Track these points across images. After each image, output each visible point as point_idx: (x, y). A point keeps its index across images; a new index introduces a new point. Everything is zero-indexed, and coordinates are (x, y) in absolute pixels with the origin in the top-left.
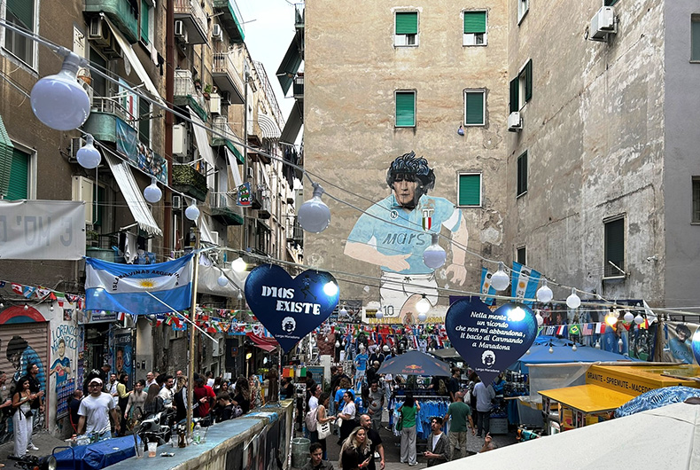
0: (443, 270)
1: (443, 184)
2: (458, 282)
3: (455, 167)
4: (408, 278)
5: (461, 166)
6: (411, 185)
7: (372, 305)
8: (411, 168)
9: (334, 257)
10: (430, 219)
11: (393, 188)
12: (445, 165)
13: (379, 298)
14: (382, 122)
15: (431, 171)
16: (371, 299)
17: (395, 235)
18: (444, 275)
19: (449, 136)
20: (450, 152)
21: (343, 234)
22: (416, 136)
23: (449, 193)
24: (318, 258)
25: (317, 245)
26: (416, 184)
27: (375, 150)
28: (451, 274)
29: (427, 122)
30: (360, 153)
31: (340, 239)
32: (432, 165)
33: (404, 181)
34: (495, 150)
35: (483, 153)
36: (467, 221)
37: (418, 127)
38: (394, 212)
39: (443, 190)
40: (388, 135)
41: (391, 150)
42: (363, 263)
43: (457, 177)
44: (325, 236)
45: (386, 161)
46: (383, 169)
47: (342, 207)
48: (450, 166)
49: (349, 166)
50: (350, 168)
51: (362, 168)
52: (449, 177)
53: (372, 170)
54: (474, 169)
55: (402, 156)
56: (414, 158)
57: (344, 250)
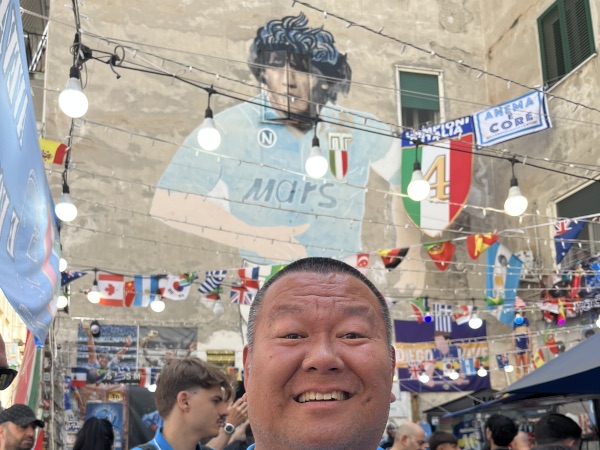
1: (367, 86)
2: (410, 290)
3: (389, 55)
5: (401, 56)
7: (222, 340)
8: (299, 45)
10: (344, 155)
12: (370, 50)
13: (239, 323)
15: (342, 59)
17: (272, 182)
21: (146, 171)
23: (381, 105)
26: (312, 80)
32: (343, 46)
33: (287, 68)
34: (462, 35)
35: (442, 38)
38: (267, 133)
39: (369, 99)
41: (257, 5)
43: (394, 76)
44: (101, 170)
45: (246, 25)
46: (241, 39)
47: (146, 110)
48: (380, 52)
49: (161, 22)
50: (165, 27)
51: (192, 31)
52: (378, 74)
53: (214, 38)
54: (426, 65)
55: (280, 18)
56: (306, 26)
57: (149, 207)
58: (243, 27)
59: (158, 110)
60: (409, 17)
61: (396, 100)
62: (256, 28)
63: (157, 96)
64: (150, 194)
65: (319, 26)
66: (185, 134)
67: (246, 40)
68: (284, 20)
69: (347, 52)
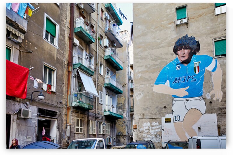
0: (208, 93)
1: (205, 48)
2: (218, 100)
3: (211, 37)
4: (187, 100)
5: (215, 36)
6: (187, 51)
7: (168, 116)
9: (148, 93)
10: (198, 67)
11: (177, 54)
12: (205, 38)
13: (172, 112)
14: (170, 24)
15: (198, 42)
16: (168, 113)
17: (180, 78)
18: (208, 96)
19: (206, 22)
20: (208, 30)
21: (152, 81)
23: (209, 51)
24: (140, 94)
25: (140, 88)
26: (189, 50)
27: (167, 38)
28: (213, 96)
29: (194, 18)
30: (159, 41)
31: (150, 84)
33: (183, 50)
36: (221, 65)
38: (178, 66)
41: (175, 36)
42: (163, 95)
43: (213, 42)
44: (143, 83)
45: (173, 42)
46: (171, 46)
47: (152, 68)
48: (208, 37)
49: (154, 48)
50: (155, 49)
51: (161, 48)
52: (208, 43)
53: (166, 48)
55: (181, 38)
57: (153, 89)
59: (154, 67)
60: (218, 25)
61: (213, 49)
63: (154, 64)
64: (153, 86)
67: (173, 46)
68: (182, 38)
69: (199, 40)
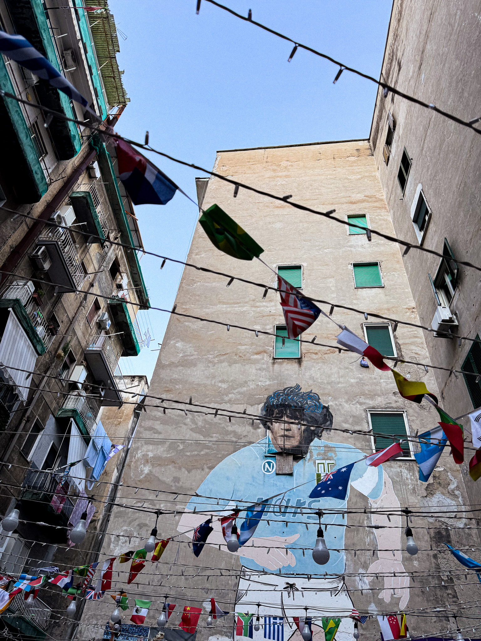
1: (346, 425)
2: (395, 602)
3: (361, 404)
4: (291, 586)
5: (371, 403)
11: (269, 428)
12: (346, 402)
14: (257, 353)
15: (327, 408)
19: (347, 368)
20: (352, 386)
22: (303, 368)
24: (131, 536)
25: (134, 512)
27: (246, 382)
28: (378, 583)
29: (316, 354)
30: (224, 386)
31: (174, 503)
32: (326, 401)
37: (303, 359)
38: (269, 463)
40: (265, 366)
41: (268, 383)
43: (367, 417)
45: (260, 395)
46: (256, 404)
47: (188, 454)
48: (354, 403)
49: (207, 400)
50: (209, 402)
51: (226, 403)
52: (354, 417)
53: (239, 405)
54: (392, 407)
56: (300, 392)
57: (177, 524)
58: (257, 397)
59: (196, 453)
62: (266, 396)
63: (198, 444)
65: (309, 390)
66: (211, 468)
67: (259, 404)
68: (284, 390)
69: (329, 404)
